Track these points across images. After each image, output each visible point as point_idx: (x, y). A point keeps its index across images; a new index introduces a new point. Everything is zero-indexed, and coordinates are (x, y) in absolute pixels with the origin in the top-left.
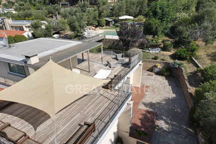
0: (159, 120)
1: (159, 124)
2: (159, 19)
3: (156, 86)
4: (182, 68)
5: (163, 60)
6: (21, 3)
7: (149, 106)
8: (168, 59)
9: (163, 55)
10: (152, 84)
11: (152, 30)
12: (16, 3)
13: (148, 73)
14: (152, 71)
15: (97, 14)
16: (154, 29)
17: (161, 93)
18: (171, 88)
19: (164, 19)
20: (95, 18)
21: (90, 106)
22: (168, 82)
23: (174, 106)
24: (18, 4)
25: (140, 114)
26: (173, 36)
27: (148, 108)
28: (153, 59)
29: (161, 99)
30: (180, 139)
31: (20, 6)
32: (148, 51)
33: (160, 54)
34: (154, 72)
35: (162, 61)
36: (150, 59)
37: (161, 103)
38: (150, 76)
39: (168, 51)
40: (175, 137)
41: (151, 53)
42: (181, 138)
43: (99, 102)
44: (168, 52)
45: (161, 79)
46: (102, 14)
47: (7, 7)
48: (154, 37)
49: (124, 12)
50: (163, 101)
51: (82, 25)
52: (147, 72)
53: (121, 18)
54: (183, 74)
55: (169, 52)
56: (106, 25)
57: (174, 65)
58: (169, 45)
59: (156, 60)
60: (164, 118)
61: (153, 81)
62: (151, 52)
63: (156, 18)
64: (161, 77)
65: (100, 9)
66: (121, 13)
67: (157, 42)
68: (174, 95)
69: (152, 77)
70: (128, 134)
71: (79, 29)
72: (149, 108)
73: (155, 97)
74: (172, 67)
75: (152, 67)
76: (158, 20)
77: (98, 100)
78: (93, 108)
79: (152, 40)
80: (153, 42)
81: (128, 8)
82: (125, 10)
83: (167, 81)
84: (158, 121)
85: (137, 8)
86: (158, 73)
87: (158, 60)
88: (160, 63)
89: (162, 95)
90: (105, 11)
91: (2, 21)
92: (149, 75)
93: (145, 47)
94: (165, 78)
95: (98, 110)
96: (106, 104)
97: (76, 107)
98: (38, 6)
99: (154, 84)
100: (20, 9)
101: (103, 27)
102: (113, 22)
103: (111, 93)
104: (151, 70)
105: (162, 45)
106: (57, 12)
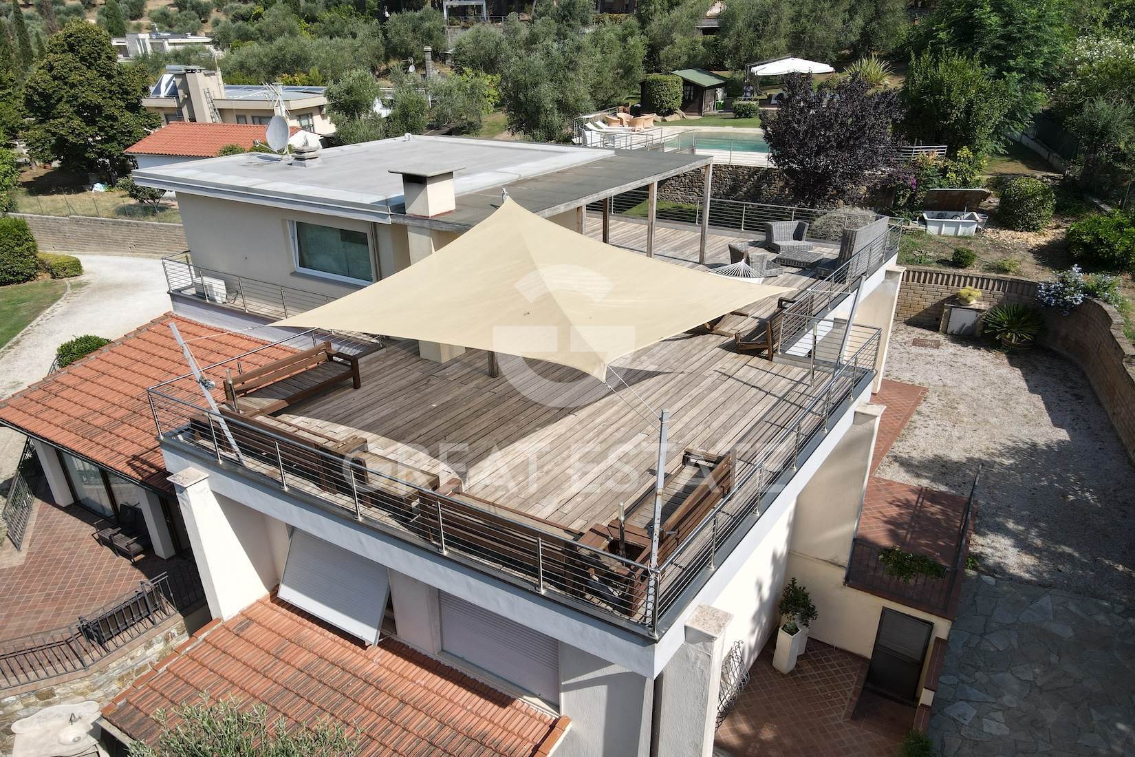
0: (983, 535)
1: (988, 551)
2: (988, 59)
3: (964, 391)
4: (1106, 307)
5: (1001, 269)
6: (244, 8)
7: (931, 470)
8: (1024, 264)
9: (998, 246)
10: (940, 383)
11: (946, 116)
12: (214, 10)
13: (913, 336)
14: (934, 328)
15: (641, 53)
16: (956, 114)
17: (993, 420)
18: (1041, 405)
19: (1012, 63)
20: (628, 71)
21: (683, 412)
22: (1025, 375)
23: (1062, 480)
24: (226, 13)
25: (890, 500)
26: (1055, 159)
27: (925, 483)
28: (943, 262)
29: (991, 445)
30: (1101, 618)
31: (240, 23)
32: (914, 225)
33: (981, 241)
34: (945, 332)
35: (994, 275)
36: (929, 264)
37: (992, 464)
38: (925, 346)
39: (1028, 229)
40: (1072, 608)
41: (930, 237)
42: (1107, 611)
43: (722, 399)
44: (1025, 235)
45: (985, 363)
46: (663, 53)
47: (170, 26)
48: (951, 154)
49: (782, 43)
50: (1001, 455)
51: (571, 101)
52: (910, 328)
53: (761, 70)
54: (1114, 332)
55: (1031, 234)
56: (683, 108)
57: (1059, 294)
58: (1034, 196)
59: (961, 271)
60: (1011, 525)
61: (942, 368)
62: (932, 230)
63: (970, 56)
64: (983, 352)
65: (654, 26)
66: (765, 45)
67: (965, 183)
68: (1063, 435)
69: (935, 352)
70: (842, 573)
71: (556, 119)
72: (933, 480)
73: (959, 438)
74: (1047, 305)
75: (939, 306)
76: (980, 69)
77: (714, 394)
78: (700, 419)
79: (944, 171)
80: (944, 182)
81: (804, 20)
82: (786, 27)
83: (1018, 372)
84: (980, 540)
85: (851, 18)
86: (970, 337)
87: (974, 271)
88: (981, 282)
89: (995, 431)
90: (678, 37)
91: (178, 81)
92: (916, 343)
93: (900, 207)
94: (1006, 361)
95: (726, 427)
96: (759, 407)
97: (618, 412)
98: (333, 23)
99: (949, 383)
100: (245, 37)
101: (668, 119)
102: (720, 93)
103: (774, 371)
104: (930, 320)
105: (990, 199)
106: (430, 48)
